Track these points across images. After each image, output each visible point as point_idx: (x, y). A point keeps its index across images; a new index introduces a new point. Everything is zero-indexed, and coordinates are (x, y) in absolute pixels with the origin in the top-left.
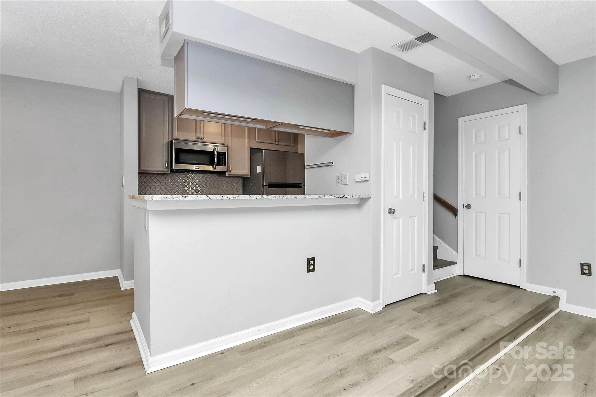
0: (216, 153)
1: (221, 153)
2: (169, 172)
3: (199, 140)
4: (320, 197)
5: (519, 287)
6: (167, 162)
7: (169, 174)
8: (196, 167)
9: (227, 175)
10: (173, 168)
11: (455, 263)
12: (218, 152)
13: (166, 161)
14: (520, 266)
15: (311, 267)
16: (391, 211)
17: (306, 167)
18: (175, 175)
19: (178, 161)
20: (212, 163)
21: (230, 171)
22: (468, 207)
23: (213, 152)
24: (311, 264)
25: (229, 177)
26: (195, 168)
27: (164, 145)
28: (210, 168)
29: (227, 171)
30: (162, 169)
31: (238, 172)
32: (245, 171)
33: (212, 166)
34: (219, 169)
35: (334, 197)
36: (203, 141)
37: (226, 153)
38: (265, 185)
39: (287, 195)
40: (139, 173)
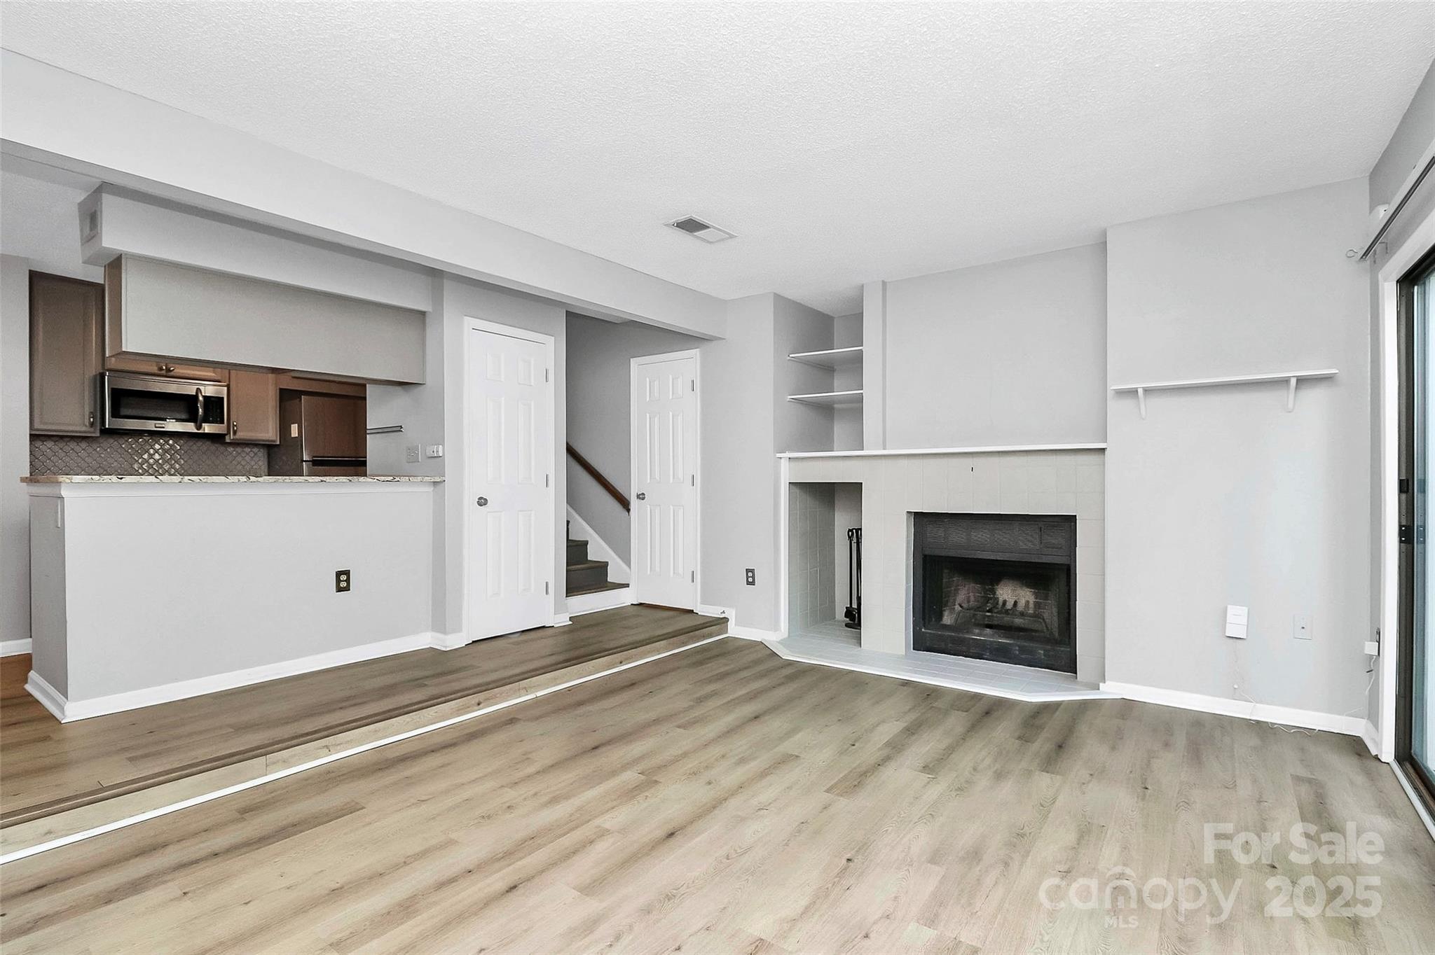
0: (201, 398)
1: (213, 399)
2: (98, 435)
3: (163, 372)
4: (350, 481)
5: (692, 611)
6: (93, 414)
7: (97, 437)
8: (157, 425)
9: (228, 440)
10: (107, 427)
11: (627, 586)
12: (205, 397)
13: (92, 412)
14: (693, 581)
15: (343, 584)
16: (482, 502)
17: (368, 432)
18: (111, 442)
19: (115, 414)
20: (192, 417)
21: (235, 433)
22: (641, 497)
23: (196, 397)
24: (342, 579)
25: (230, 444)
26: (156, 427)
27: (87, 383)
28: (190, 427)
29: (226, 432)
30: (84, 429)
31: (253, 434)
32: (270, 433)
33: (193, 424)
34: (207, 428)
35: (375, 480)
36: (172, 374)
37: (223, 398)
38: (305, 461)
39: (292, 477)
40: (31, 435)
